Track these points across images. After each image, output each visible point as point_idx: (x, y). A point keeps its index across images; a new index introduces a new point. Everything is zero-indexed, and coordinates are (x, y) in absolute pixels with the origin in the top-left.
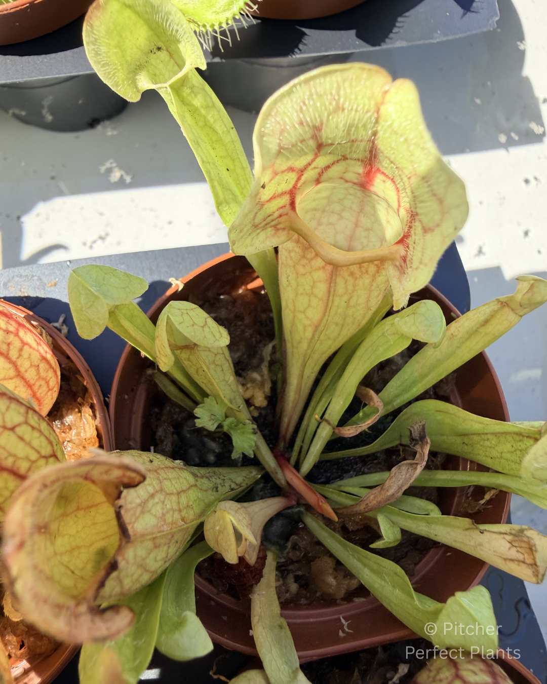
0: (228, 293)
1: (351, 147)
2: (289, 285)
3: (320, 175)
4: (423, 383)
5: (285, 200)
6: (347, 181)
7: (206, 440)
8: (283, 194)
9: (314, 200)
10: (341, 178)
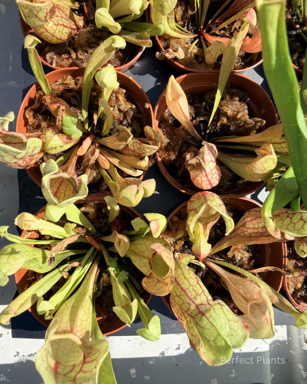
0: (110, 316)
1: (63, 380)
2: (89, 324)
3: (73, 369)
4: (45, 280)
5: (87, 360)
6: (63, 365)
7: (126, 263)
8: (88, 362)
9: (74, 356)
10: (65, 367)
